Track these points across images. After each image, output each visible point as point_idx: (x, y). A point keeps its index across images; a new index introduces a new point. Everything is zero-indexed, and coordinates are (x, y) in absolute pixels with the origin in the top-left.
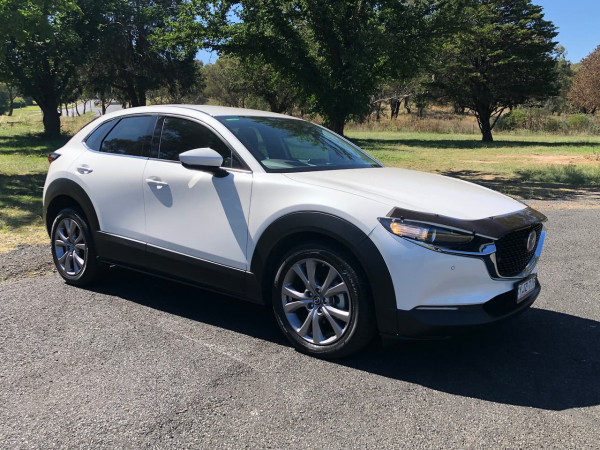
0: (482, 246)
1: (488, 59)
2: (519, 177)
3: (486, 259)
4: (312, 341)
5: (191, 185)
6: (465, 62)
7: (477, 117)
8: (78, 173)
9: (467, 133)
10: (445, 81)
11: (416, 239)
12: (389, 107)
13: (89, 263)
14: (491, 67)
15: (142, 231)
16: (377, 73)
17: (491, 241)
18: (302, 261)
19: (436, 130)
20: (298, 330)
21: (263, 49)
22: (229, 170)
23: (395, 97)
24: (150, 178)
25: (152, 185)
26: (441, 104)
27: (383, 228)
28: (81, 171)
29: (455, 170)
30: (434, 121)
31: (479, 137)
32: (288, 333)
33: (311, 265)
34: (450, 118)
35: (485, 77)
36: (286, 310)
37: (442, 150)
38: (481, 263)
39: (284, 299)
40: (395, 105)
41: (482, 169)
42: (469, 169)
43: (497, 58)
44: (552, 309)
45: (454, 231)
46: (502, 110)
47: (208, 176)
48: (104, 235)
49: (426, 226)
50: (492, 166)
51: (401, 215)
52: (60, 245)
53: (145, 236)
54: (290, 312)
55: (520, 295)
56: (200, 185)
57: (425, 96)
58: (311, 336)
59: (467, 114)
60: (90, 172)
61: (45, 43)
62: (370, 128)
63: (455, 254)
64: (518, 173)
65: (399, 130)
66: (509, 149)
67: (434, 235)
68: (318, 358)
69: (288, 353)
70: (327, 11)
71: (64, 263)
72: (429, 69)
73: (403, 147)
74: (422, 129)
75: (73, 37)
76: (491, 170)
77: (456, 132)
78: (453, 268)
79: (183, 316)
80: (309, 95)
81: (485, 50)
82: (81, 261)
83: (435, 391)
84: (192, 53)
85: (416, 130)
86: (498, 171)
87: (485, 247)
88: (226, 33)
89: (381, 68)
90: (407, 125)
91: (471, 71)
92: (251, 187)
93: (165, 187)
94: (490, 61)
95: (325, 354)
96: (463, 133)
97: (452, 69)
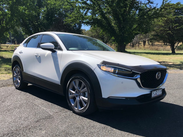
0: (136, 76)
1: (173, 27)
2: (181, 63)
3: (136, 80)
4: (77, 109)
6: (166, 28)
7: (170, 45)
8: (19, 54)
9: (167, 51)
10: (159, 34)
11: (109, 72)
12: (142, 43)
13: (21, 82)
14: (175, 29)
16: (134, 30)
17: (138, 74)
18: (74, 80)
19: (157, 50)
20: (73, 105)
21: (97, 23)
22: (56, 50)
23: (144, 39)
24: (36, 54)
25: (36, 56)
26: (158, 41)
27: (98, 68)
28: (20, 53)
29: (160, 61)
30: (157, 47)
31: (171, 52)
32: (70, 106)
33: (77, 81)
34: (162, 46)
35: (172, 33)
36: (70, 97)
37: (157, 55)
38: (134, 82)
39: (69, 94)
40: (145, 42)
41: (169, 61)
42: (164, 61)
43: (177, 26)
44: (174, 104)
45: (124, 70)
46: (178, 43)
48: (25, 73)
49: (113, 67)
50: (173, 60)
51: (105, 63)
52: (15, 77)
53: (34, 73)
54: (71, 98)
55: (153, 95)
56: (48, 55)
57: (152, 39)
58: (76, 107)
59: (168, 45)
60: (22, 53)
61: (38, 24)
62: (135, 49)
63: (123, 78)
64: (181, 62)
65: (145, 50)
66: (180, 55)
67: (117, 71)
68: (78, 115)
69: (69, 113)
70: (117, 11)
71: (15, 82)
72: (154, 30)
73: (145, 54)
74: (152, 49)
75: (45, 21)
76: (172, 61)
77: (164, 50)
78: (122, 83)
79: (44, 99)
80: (112, 37)
81: (172, 24)
82: (19, 81)
83: (114, 129)
84: (80, 26)
85: (150, 50)
86: (174, 62)
87: (137, 76)
88: (86, 18)
89: (135, 29)
90: (147, 48)
91: (168, 31)
92: (62, 55)
93: (39, 56)
94: (174, 27)
95: (80, 113)
96: (166, 51)
97: (162, 30)
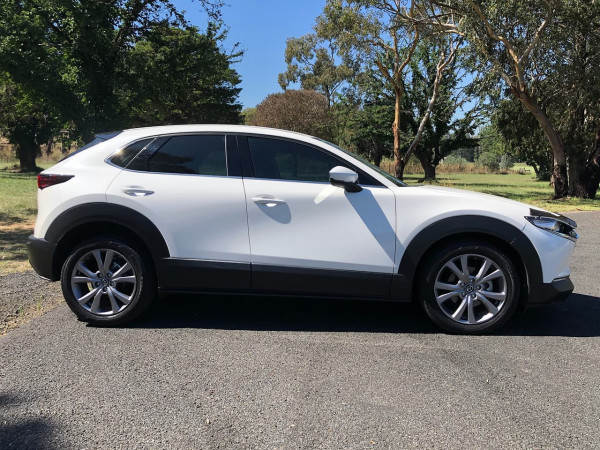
4: (468, 323)
5: (317, 201)
8: (127, 195)
15: (246, 251)
18: (456, 258)
24: (258, 196)
25: (261, 204)
27: (531, 224)
28: (130, 193)
39: (436, 293)
47: (340, 191)
48: (176, 261)
53: (250, 256)
60: (150, 193)
71: (90, 303)
82: (125, 296)
92: (395, 199)
93: (281, 204)
